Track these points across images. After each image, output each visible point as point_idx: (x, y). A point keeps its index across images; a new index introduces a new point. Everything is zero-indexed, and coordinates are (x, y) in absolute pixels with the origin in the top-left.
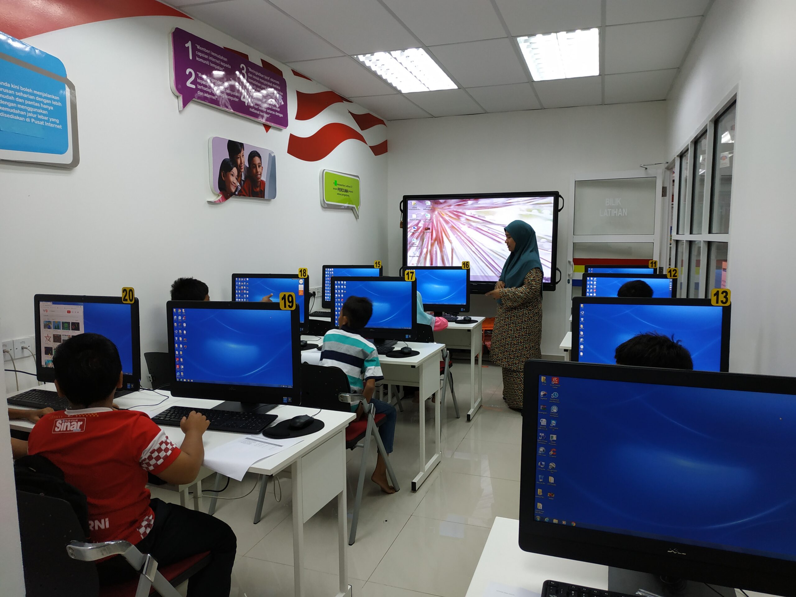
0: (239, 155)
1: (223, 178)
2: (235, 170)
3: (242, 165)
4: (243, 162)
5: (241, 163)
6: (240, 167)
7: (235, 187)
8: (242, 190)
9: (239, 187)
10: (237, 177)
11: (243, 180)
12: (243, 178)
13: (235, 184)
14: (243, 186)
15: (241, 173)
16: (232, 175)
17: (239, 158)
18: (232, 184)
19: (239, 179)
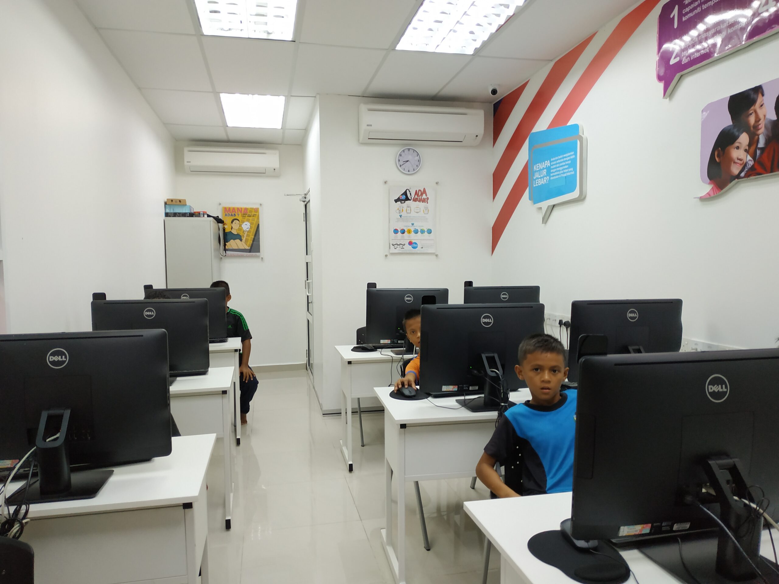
0: (751, 110)
1: (717, 159)
2: (744, 139)
3: (760, 122)
4: (761, 116)
5: (758, 120)
6: (756, 127)
7: (741, 165)
8: (756, 166)
9: (749, 162)
10: (747, 148)
11: (761, 149)
12: (761, 144)
13: (740, 160)
14: (759, 158)
15: (757, 137)
16: (738, 148)
17: (751, 114)
18: (735, 162)
19: (753, 148)
